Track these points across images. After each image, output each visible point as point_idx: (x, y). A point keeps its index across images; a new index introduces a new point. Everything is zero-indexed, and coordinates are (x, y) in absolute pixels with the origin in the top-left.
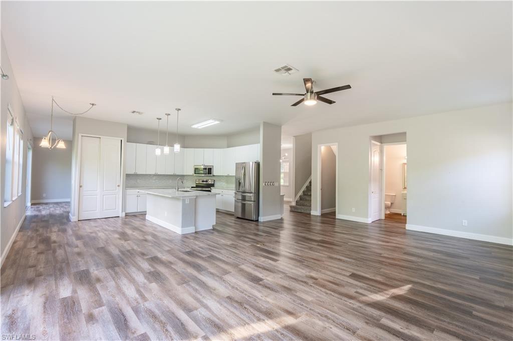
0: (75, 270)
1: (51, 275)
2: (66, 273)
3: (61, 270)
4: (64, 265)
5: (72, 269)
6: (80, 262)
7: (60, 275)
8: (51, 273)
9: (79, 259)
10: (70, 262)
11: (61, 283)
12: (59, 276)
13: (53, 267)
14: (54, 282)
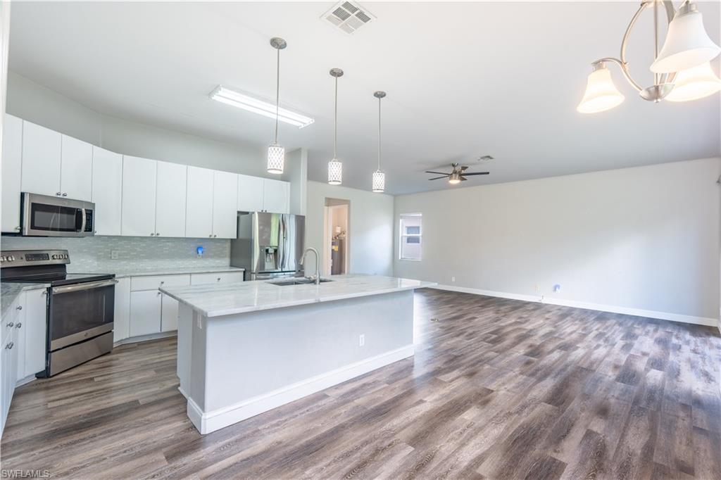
0: (632, 387)
1: (668, 398)
2: (646, 391)
3: (651, 399)
4: (643, 404)
5: (635, 391)
6: (616, 395)
7: (655, 392)
8: (667, 401)
9: (612, 401)
10: (630, 405)
11: (658, 382)
12: (658, 392)
13: (662, 408)
14: (665, 388)
